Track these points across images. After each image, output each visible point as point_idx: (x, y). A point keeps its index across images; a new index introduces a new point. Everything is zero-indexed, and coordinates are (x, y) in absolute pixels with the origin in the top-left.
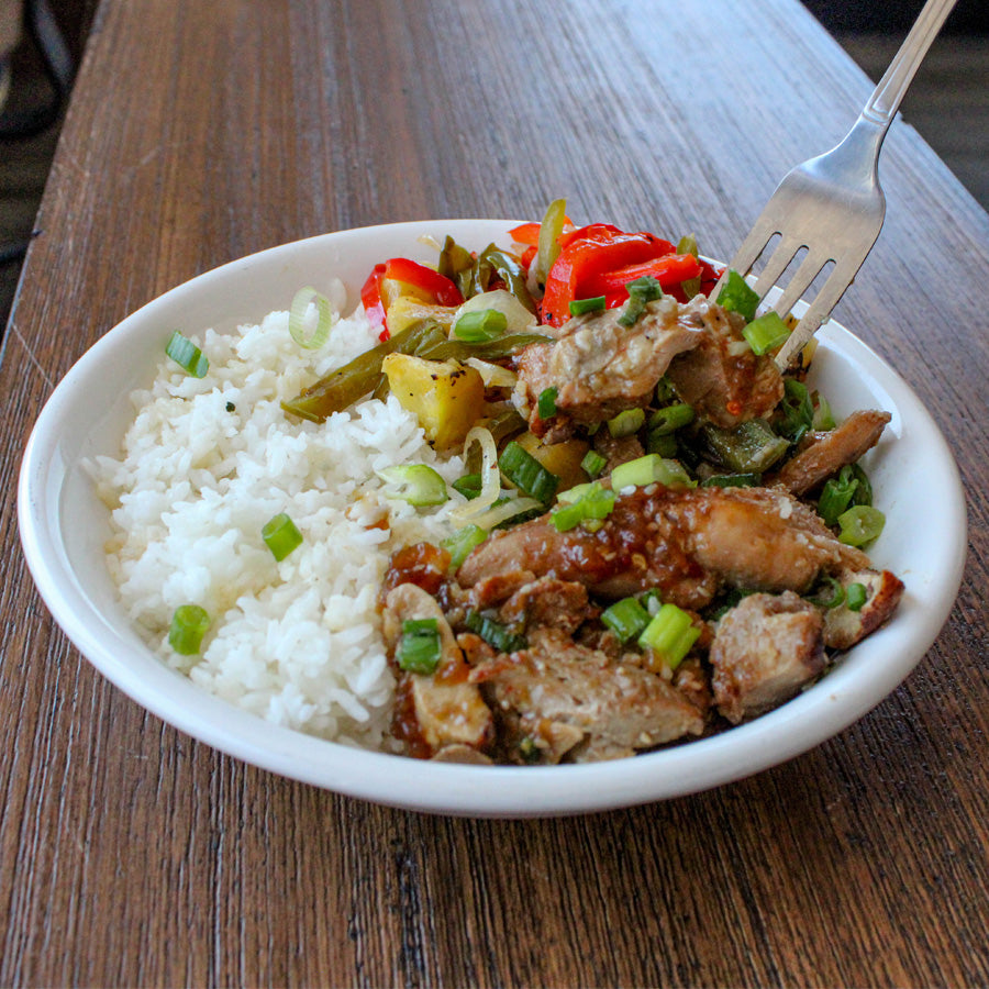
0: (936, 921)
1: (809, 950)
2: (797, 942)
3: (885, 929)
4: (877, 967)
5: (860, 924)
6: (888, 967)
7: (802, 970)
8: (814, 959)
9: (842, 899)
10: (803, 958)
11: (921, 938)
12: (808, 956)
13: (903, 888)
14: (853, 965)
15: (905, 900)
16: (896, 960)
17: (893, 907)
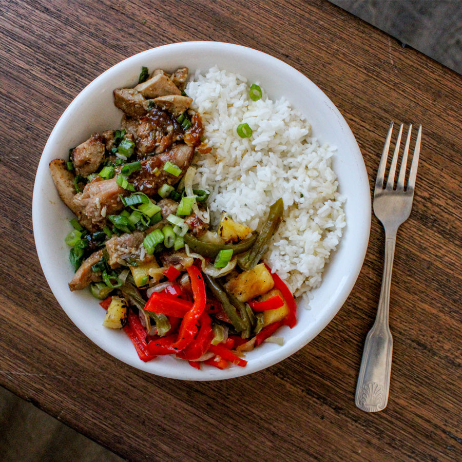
0: (418, 283)
1: (402, 320)
2: (398, 320)
3: (411, 297)
4: (418, 309)
5: (406, 302)
6: (420, 306)
7: (406, 326)
8: (405, 321)
9: (396, 299)
10: (403, 323)
11: (420, 291)
12: (403, 321)
13: (405, 282)
14: (413, 314)
15: (408, 285)
16: (419, 302)
17: (407, 289)
